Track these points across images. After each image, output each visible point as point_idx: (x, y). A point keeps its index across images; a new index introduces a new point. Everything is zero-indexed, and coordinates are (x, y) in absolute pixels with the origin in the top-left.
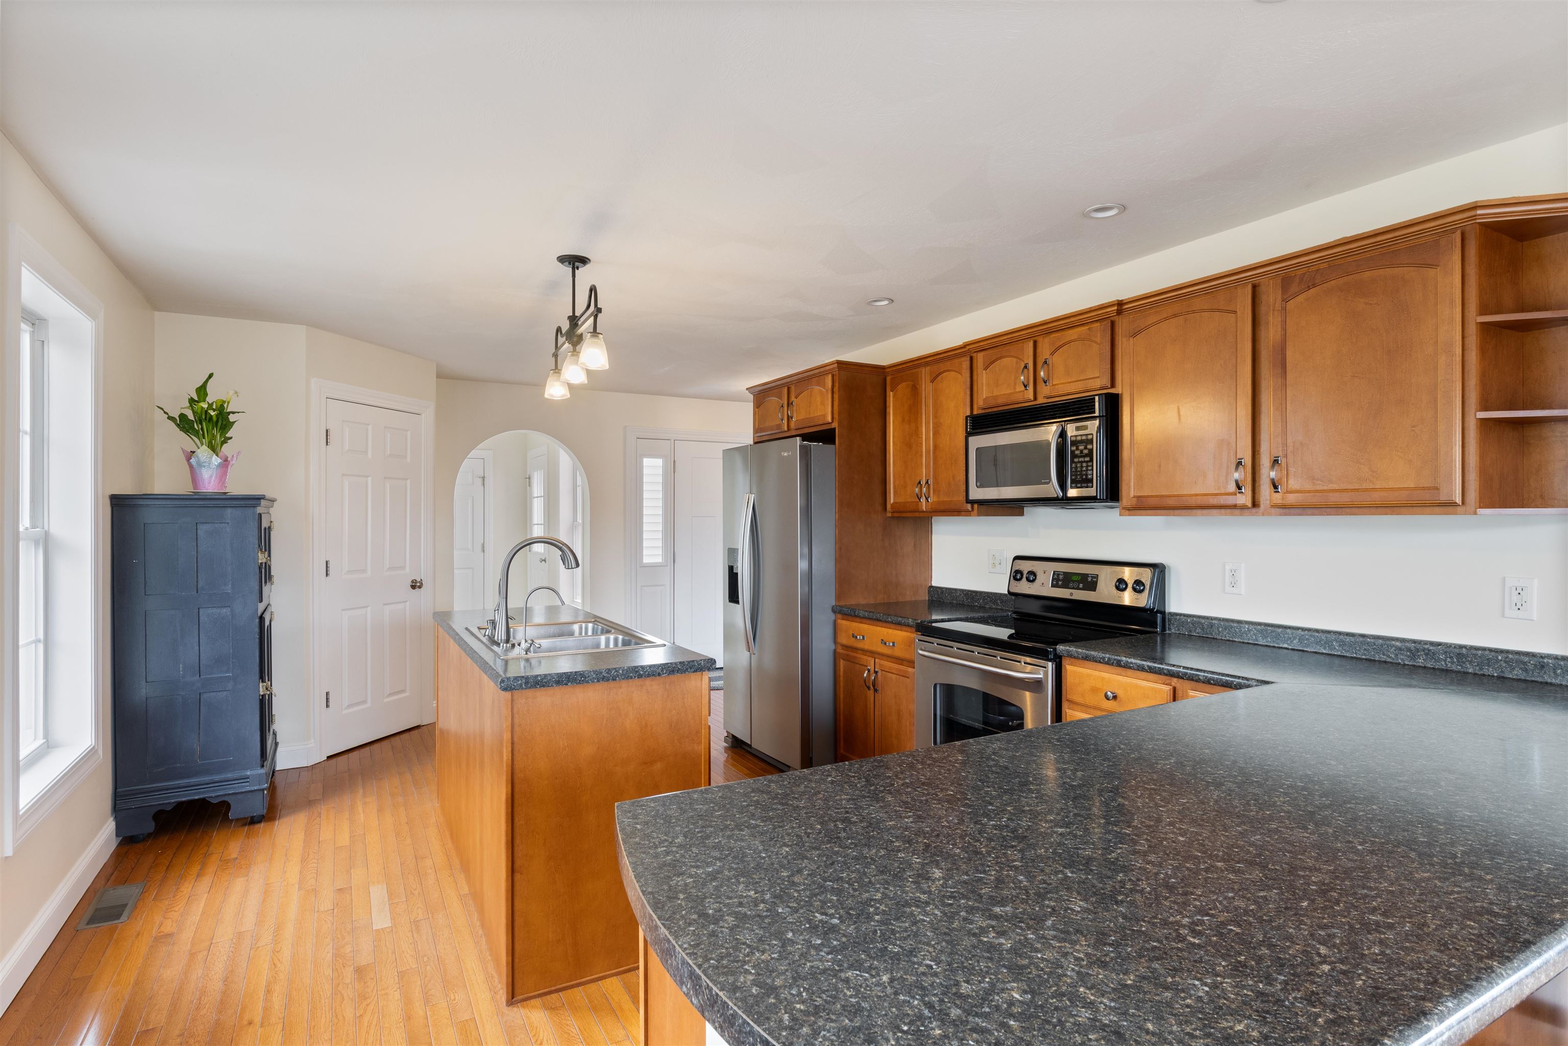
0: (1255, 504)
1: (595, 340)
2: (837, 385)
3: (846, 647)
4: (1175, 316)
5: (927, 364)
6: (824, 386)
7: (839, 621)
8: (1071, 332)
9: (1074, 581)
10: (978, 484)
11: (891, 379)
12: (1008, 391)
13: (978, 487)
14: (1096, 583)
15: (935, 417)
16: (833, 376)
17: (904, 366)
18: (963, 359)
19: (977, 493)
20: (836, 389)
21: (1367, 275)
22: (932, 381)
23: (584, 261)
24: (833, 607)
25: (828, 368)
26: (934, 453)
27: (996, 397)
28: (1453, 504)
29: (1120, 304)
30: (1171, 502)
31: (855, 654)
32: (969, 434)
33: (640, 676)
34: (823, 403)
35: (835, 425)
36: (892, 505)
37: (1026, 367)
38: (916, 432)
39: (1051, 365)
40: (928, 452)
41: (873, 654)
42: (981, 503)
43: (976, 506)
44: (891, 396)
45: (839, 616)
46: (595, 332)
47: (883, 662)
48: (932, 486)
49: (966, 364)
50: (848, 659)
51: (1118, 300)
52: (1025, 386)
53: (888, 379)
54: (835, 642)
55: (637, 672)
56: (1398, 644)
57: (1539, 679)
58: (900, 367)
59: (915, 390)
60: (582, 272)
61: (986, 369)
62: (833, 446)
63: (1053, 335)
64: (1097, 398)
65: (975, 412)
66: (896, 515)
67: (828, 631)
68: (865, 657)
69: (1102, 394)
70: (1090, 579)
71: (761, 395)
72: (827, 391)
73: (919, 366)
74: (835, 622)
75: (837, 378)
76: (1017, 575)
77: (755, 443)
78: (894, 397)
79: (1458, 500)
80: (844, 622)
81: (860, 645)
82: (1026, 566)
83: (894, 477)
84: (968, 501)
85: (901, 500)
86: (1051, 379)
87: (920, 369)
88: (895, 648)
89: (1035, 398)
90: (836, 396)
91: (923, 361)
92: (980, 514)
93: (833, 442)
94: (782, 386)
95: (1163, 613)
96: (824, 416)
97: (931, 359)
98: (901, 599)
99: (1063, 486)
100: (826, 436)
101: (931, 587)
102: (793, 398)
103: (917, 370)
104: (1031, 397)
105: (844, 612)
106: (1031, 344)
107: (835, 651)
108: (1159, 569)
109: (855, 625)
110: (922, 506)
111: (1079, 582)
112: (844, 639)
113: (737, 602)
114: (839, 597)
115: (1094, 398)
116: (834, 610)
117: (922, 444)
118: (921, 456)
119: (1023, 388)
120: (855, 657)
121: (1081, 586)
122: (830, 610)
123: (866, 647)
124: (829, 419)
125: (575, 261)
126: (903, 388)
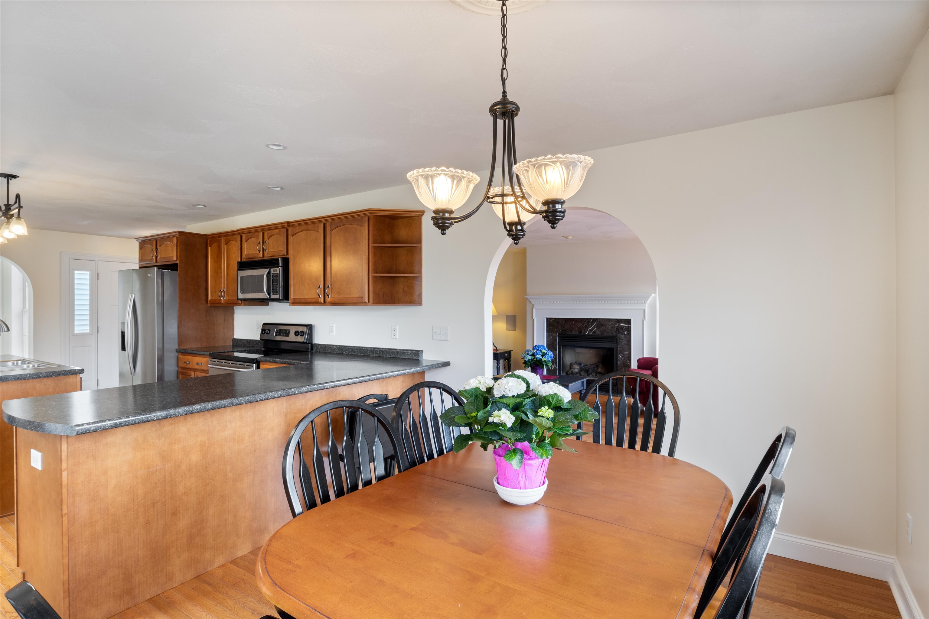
0: (325, 301)
1: (18, 221)
2: (179, 242)
3: (183, 368)
4: (304, 230)
5: (224, 236)
6: (172, 242)
7: (179, 356)
8: (274, 231)
9: (282, 333)
10: (241, 292)
11: (210, 241)
12: (254, 252)
13: (241, 293)
14: (289, 333)
15: (227, 261)
16: (177, 238)
17: (215, 236)
18: (238, 236)
19: (241, 296)
20: (178, 244)
21: (349, 226)
22: (226, 244)
23: (15, 177)
24: (176, 350)
25: (174, 234)
26: (227, 277)
27: (249, 255)
28: (365, 302)
29: (288, 223)
30: (303, 301)
31: (186, 371)
32: (239, 270)
33: (40, 377)
34: (172, 251)
35: (178, 262)
36: (210, 300)
37: (259, 243)
38: (220, 267)
39: (268, 244)
40: (224, 276)
41: (194, 370)
42: (245, 300)
43: (243, 301)
44: (209, 248)
45: (180, 354)
46: (19, 217)
47: (198, 373)
48: (226, 292)
49: (239, 238)
50: (183, 374)
51: (287, 221)
52: (259, 251)
53: (208, 241)
54: (178, 366)
55: (38, 375)
56: (370, 349)
57: (397, 357)
58: (213, 236)
59: (219, 247)
60: (12, 182)
61: (246, 242)
62: (177, 272)
63: (269, 231)
64: (280, 259)
65: (243, 260)
66: (212, 305)
67: (173, 361)
68: (190, 372)
69: (282, 258)
70: (287, 332)
71: (144, 243)
72: (174, 245)
73: (221, 237)
74: (178, 357)
75: (179, 239)
76: (263, 331)
77: (140, 268)
78: (211, 249)
79: (367, 301)
80: (181, 356)
81: (188, 366)
82: (267, 327)
83: (211, 287)
84: (238, 299)
85: (213, 298)
86: (268, 249)
87: (221, 238)
88: (202, 366)
89: (263, 256)
90: (179, 248)
91: (222, 234)
92: (245, 305)
93: (177, 270)
94: (153, 240)
95: (311, 344)
96: (173, 257)
97: (226, 234)
98: (216, 345)
99: (269, 294)
100: (173, 267)
101: (234, 339)
102: (158, 247)
103: (220, 238)
104: (261, 256)
105: (182, 352)
106: (261, 234)
107: (178, 371)
108: (310, 327)
109: (186, 357)
110: (222, 301)
111: (284, 333)
112: (181, 365)
113: (125, 350)
114: (179, 344)
115: (279, 259)
116: (178, 351)
117: (222, 272)
118: (222, 278)
119: (259, 252)
120: (186, 372)
121: (285, 334)
122: (175, 351)
123: (191, 367)
124: (175, 259)
125: (9, 177)
126: (214, 245)
